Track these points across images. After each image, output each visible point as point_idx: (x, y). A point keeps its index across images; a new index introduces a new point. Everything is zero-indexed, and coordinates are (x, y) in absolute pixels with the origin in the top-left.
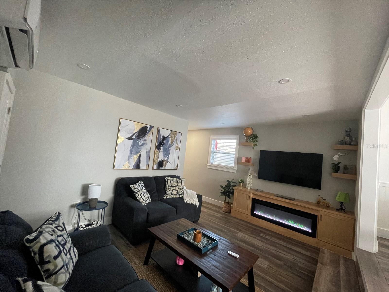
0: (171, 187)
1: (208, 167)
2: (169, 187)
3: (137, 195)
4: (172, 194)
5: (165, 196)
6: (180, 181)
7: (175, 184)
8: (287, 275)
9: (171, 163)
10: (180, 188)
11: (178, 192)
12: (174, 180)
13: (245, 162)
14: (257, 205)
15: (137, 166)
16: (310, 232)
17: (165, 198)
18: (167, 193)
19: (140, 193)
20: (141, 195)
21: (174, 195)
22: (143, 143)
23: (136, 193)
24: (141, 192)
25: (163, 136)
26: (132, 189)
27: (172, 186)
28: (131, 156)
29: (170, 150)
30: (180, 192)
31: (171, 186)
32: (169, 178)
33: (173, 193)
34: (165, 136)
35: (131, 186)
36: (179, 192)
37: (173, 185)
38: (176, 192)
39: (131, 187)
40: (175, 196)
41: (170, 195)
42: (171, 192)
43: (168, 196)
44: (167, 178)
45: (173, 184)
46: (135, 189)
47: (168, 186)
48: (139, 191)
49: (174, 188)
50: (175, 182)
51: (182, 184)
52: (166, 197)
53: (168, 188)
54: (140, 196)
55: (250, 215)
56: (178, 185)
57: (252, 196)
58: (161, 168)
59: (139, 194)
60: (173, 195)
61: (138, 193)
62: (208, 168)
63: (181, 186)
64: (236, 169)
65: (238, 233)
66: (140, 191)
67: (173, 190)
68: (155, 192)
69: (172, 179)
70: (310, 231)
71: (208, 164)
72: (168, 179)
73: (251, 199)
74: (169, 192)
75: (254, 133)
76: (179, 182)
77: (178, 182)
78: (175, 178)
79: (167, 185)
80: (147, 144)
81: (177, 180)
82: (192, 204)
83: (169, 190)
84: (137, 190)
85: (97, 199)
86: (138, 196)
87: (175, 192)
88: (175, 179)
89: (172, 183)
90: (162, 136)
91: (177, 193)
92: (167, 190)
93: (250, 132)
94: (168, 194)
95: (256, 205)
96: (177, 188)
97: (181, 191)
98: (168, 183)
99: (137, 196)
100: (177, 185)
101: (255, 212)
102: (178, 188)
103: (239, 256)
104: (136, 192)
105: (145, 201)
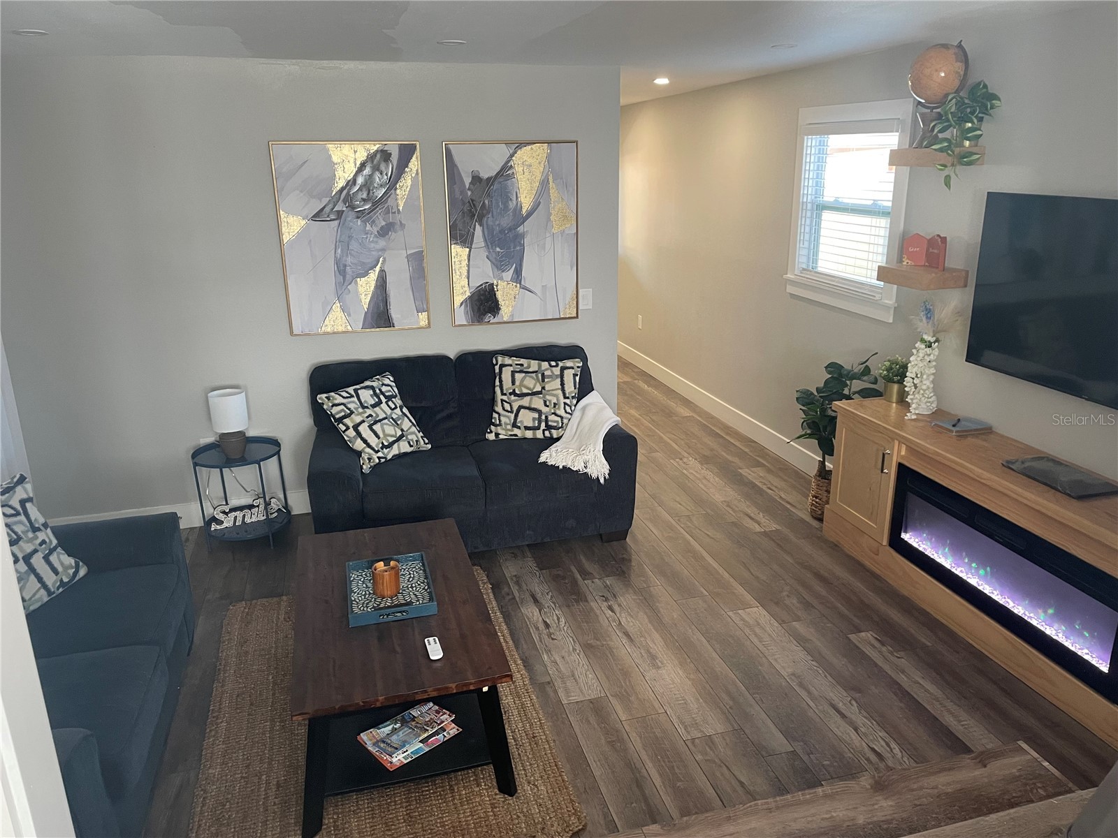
0: (513, 397)
1: (790, 289)
2: (505, 398)
3: (342, 427)
4: (514, 425)
5: (491, 432)
6: (557, 371)
7: (531, 383)
9: (538, 290)
10: (554, 400)
11: (543, 417)
12: (530, 370)
14: (915, 504)
15: (380, 316)
16: (1101, 672)
17: (491, 437)
18: (495, 418)
19: (352, 421)
20: (356, 428)
21: (527, 428)
22: (383, 223)
23: (340, 420)
24: (358, 419)
25: (476, 179)
26: (325, 407)
27: (517, 392)
29: (522, 236)
30: (552, 417)
31: (510, 394)
32: (508, 361)
33: (521, 422)
34: (485, 175)
35: (319, 396)
36: (546, 417)
37: (521, 390)
38: (534, 419)
39: (320, 401)
40: (529, 434)
41: (509, 427)
42: (512, 416)
43: (499, 430)
44: (500, 359)
45: (521, 385)
46: (332, 406)
47: (503, 394)
48: (352, 412)
49: (525, 401)
50: (534, 375)
51: (562, 384)
52: (497, 435)
53: (502, 400)
54: (351, 433)
55: (885, 542)
56: (543, 388)
57: (898, 454)
58: (488, 317)
59: (351, 425)
60: (522, 428)
61: (346, 421)
62: (791, 294)
63: (560, 392)
66: (353, 416)
67: (520, 407)
68: (450, 417)
69: (522, 365)
71: (790, 276)
72: (502, 366)
73: (892, 471)
74: (505, 416)
76: (549, 377)
77: (543, 374)
78: (532, 362)
79: (498, 390)
80: (403, 226)
81: (540, 366)
83: (504, 409)
84: (343, 410)
86: (347, 433)
87: (527, 418)
88: (534, 365)
89: (517, 383)
90: (467, 181)
91: (537, 422)
92: (496, 409)
94: (500, 425)
96: (537, 403)
97: (555, 414)
98: (501, 381)
99: (344, 432)
100: (538, 388)
101: (906, 536)
102: (545, 402)
103: (441, 656)
104: (337, 416)
105: (373, 449)
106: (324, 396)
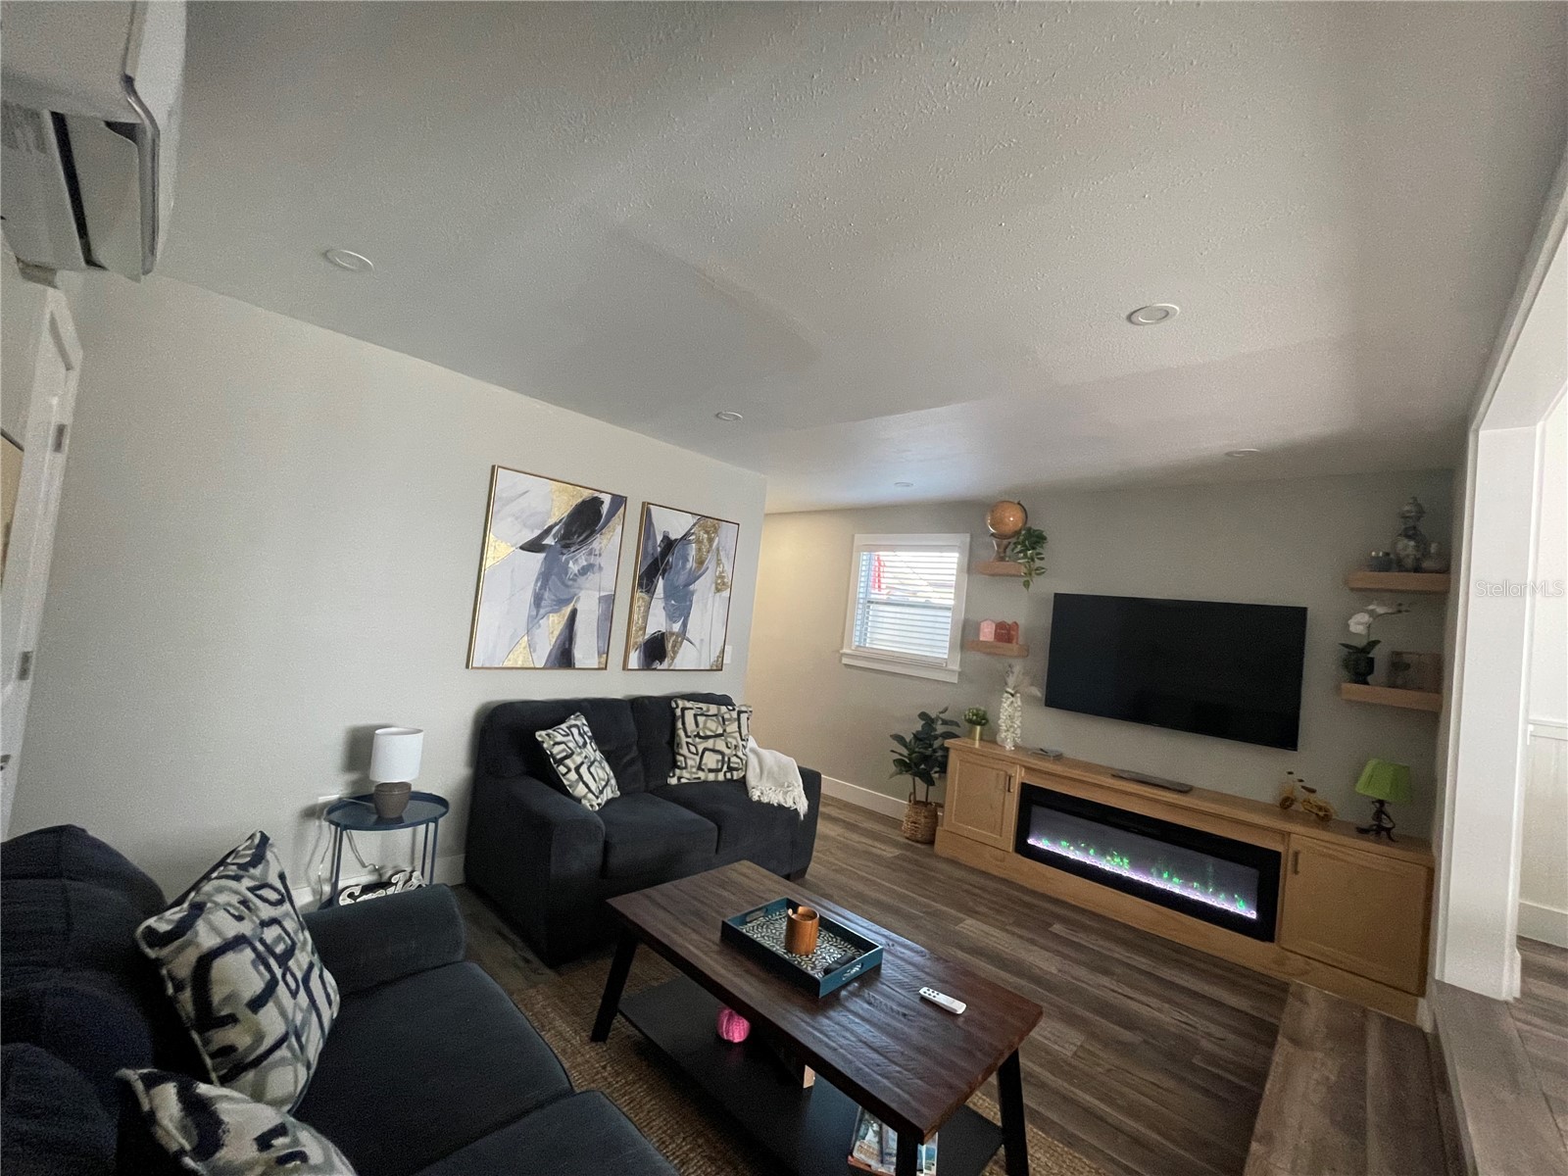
0: (697, 740)
1: (845, 661)
2: (690, 740)
3: (562, 769)
4: (700, 768)
5: (674, 776)
6: (735, 715)
7: (713, 726)
8: (1152, 1083)
9: (697, 643)
10: (734, 742)
11: (726, 759)
12: (709, 713)
13: (992, 640)
15: (564, 657)
16: (1250, 920)
17: (673, 781)
18: (681, 762)
19: (574, 762)
20: (577, 770)
21: (711, 771)
22: (585, 563)
23: (561, 762)
24: (578, 759)
25: (666, 538)
26: (545, 745)
27: (701, 734)
28: (539, 617)
29: (692, 593)
30: (734, 759)
31: (695, 736)
32: (689, 704)
33: (706, 764)
34: (673, 537)
35: (537, 734)
36: (729, 759)
37: (704, 732)
38: (718, 761)
39: (540, 739)
40: (711, 777)
41: (694, 770)
42: (698, 758)
43: (685, 774)
44: (681, 703)
45: (705, 727)
46: (554, 745)
47: (687, 736)
48: (573, 753)
49: (710, 744)
50: (714, 718)
51: (739, 727)
52: (679, 778)
53: (687, 743)
54: (573, 776)
55: (1011, 849)
56: (725, 731)
57: (1020, 776)
58: (657, 665)
59: (572, 766)
60: (706, 770)
61: (568, 762)
62: (845, 665)
63: (737, 735)
64: (956, 667)
65: (962, 920)
66: (574, 756)
67: (705, 750)
68: (632, 762)
69: (701, 709)
70: (1253, 915)
71: (845, 650)
72: (684, 709)
73: (1016, 789)
74: (691, 758)
75: (1028, 525)
76: (729, 720)
77: (723, 718)
78: (711, 706)
79: (681, 733)
80: (600, 568)
81: (719, 710)
82: (780, 807)
83: (690, 751)
84: (564, 750)
85: (405, 786)
86: (568, 776)
87: (711, 760)
88: (713, 709)
89: (701, 726)
90: (659, 538)
91: (720, 764)
92: (681, 752)
93: (1012, 519)
94: (686, 768)
95: (1037, 810)
96: (720, 745)
97: (736, 755)
98: (683, 723)
99: (564, 775)
100: (720, 731)
101: (1031, 841)
102: (727, 744)
103: (965, 1006)
104: (558, 757)
105: (594, 794)
106: (543, 733)
